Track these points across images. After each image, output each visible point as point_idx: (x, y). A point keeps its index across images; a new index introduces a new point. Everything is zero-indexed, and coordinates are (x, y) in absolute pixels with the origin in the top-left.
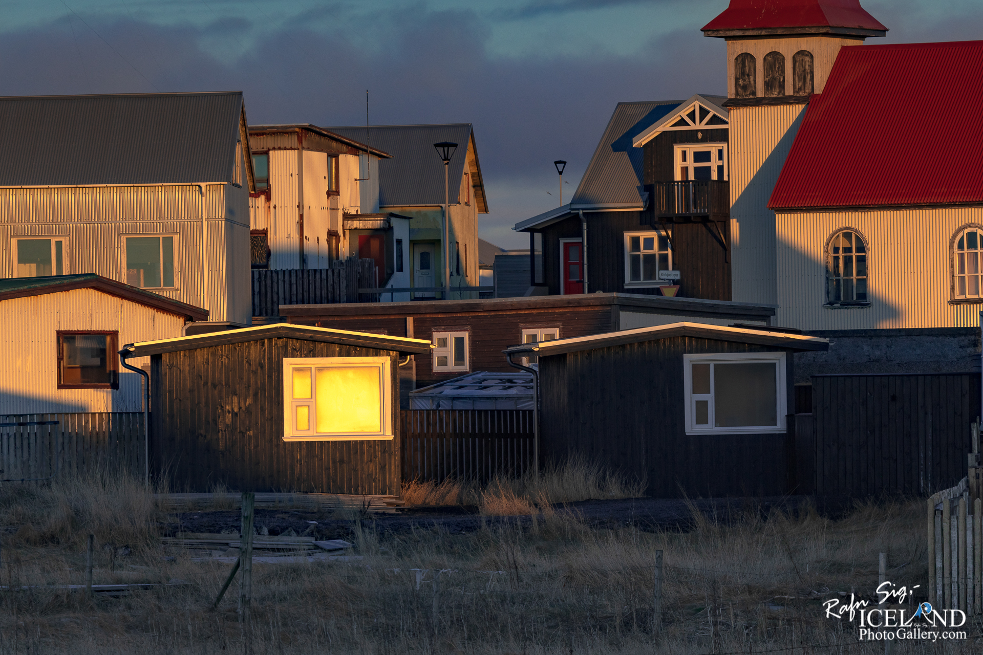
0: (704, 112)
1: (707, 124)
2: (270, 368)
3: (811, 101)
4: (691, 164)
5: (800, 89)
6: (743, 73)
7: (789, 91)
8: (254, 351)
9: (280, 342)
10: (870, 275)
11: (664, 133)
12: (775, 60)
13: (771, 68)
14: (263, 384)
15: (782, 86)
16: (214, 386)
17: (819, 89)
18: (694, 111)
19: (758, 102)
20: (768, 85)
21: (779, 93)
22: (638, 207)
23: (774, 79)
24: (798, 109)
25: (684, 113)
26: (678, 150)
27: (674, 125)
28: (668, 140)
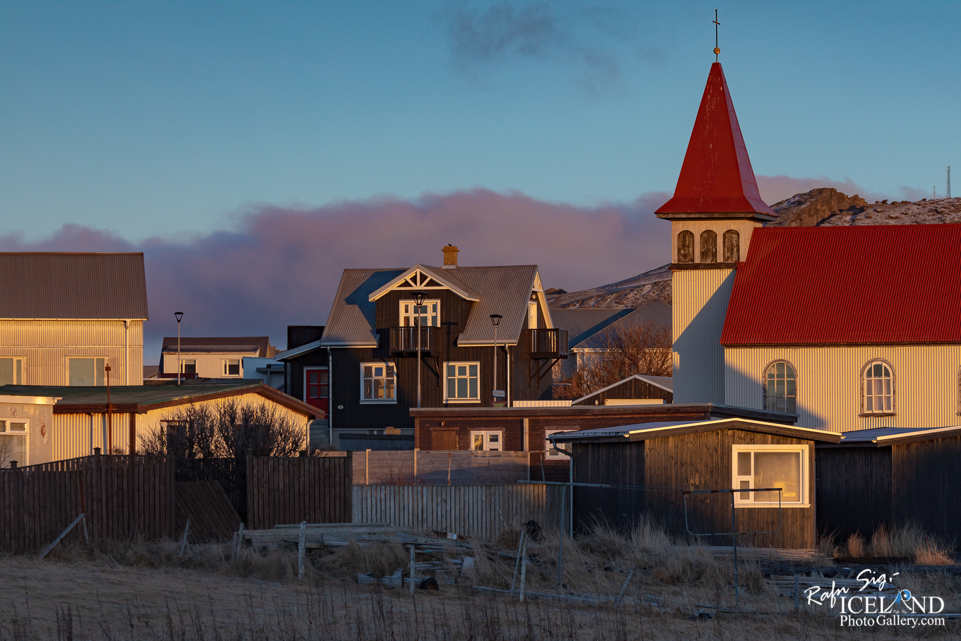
0: (423, 278)
1: (425, 286)
2: (723, 452)
3: (737, 266)
4: (412, 315)
5: (728, 258)
6: (684, 245)
7: (720, 259)
8: (712, 440)
9: (730, 432)
10: (798, 395)
11: (392, 291)
12: (709, 236)
13: (706, 242)
14: (717, 464)
15: (715, 255)
16: (682, 465)
17: (743, 258)
18: (416, 276)
19: (696, 267)
20: (704, 255)
21: (712, 261)
22: (373, 344)
23: (708, 250)
24: (726, 273)
25: (408, 277)
26: (402, 304)
27: (400, 286)
28: (394, 298)
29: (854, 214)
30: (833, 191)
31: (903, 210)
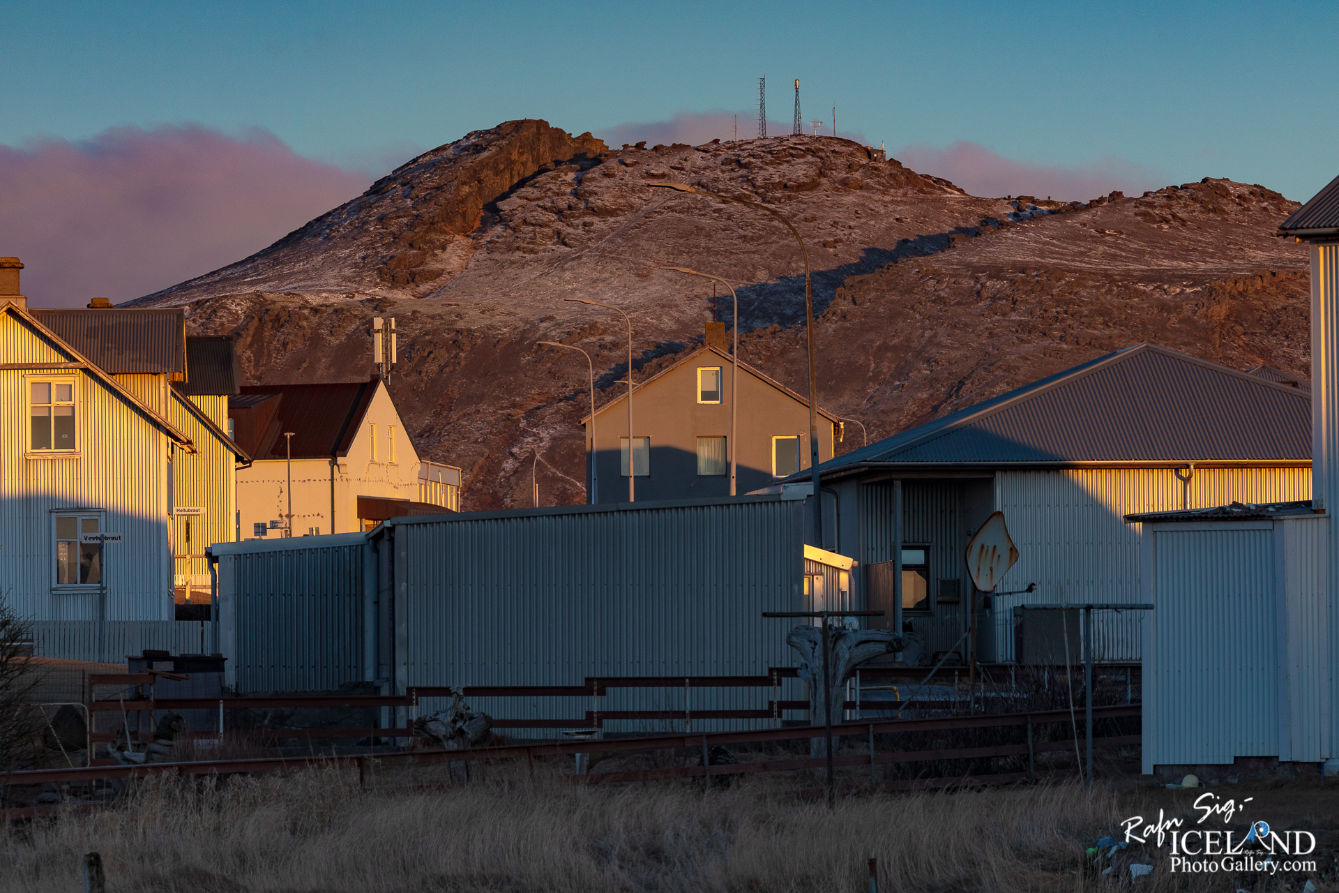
29: (583, 169)
30: (541, 124)
31: (675, 161)
